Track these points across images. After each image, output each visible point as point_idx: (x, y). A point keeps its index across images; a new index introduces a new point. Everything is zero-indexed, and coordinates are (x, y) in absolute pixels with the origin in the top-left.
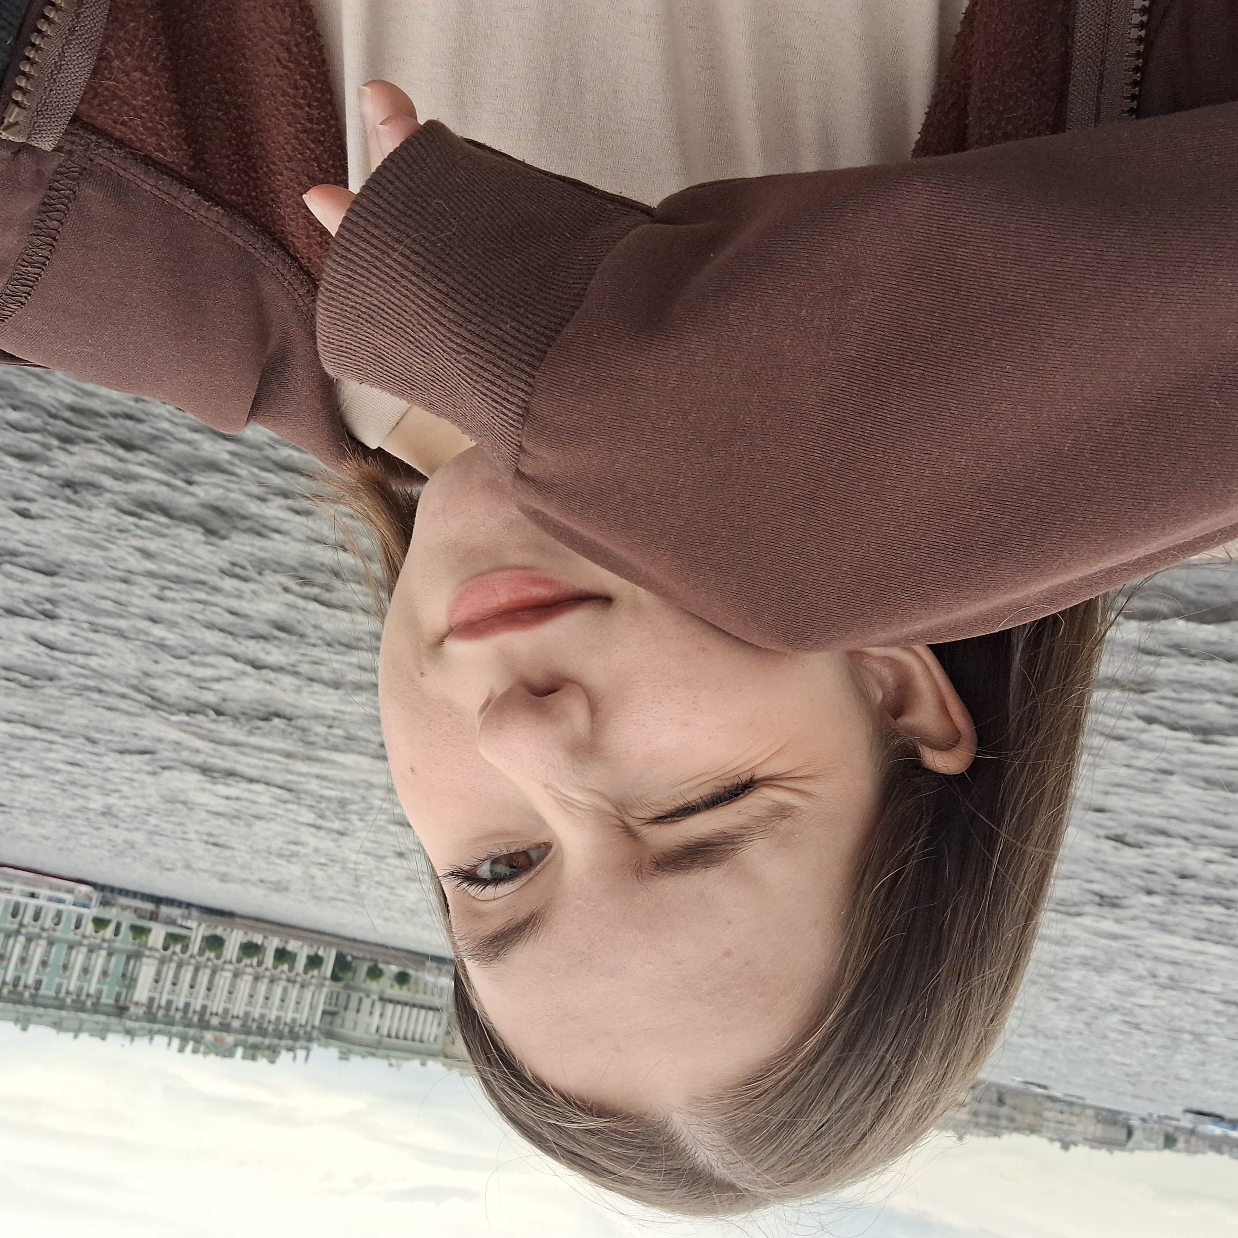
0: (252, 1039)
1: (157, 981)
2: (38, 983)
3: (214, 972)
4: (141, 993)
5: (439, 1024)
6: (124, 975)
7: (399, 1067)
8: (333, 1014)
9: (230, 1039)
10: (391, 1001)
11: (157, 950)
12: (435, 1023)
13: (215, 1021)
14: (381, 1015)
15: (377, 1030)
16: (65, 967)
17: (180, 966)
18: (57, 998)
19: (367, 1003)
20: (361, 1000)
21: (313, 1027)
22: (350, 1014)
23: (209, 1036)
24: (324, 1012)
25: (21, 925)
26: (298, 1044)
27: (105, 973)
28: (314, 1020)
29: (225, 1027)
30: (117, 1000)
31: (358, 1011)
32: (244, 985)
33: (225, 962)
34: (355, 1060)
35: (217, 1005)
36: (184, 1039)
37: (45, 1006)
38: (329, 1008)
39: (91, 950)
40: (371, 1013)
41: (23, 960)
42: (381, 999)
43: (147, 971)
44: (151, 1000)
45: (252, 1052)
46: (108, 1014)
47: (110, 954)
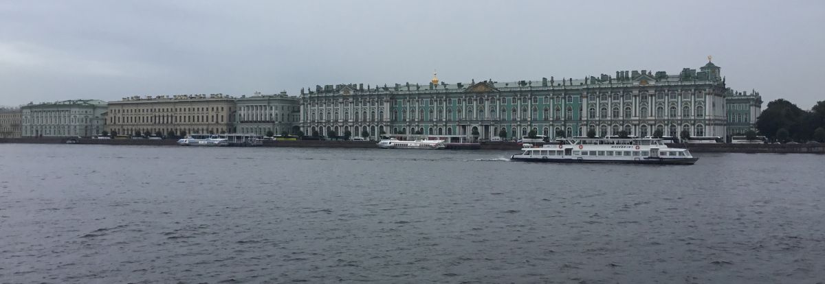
0: (331, 94)
1: (382, 112)
2: (431, 103)
3: (357, 120)
4: (387, 106)
5: (240, 115)
6: (396, 112)
7: (256, 93)
8: (294, 111)
9: (341, 93)
10: (268, 122)
11: (385, 126)
12: (242, 115)
13: (351, 100)
14: (271, 115)
15: (271, 107)
16: (422, 111)
17: (373, 120)
18: (422, 98)
19: (279, 119)
20: (283, 120)
21: (304, 104)
22: (286, 112)
23: (352, 93)
24: (299, 111)
25: (446, 126)
26: (309, 95)
27: (405, 112)
28: (304, 108)
29: (345, 97)
30: (396, 101)
31: (283, 115)
32: (341, 118)
33: (353, 126)
34: (278, 92)
35: (351, 107)
36: (362, 89)
37: (425, 94)
38: (297, 114)
39: (413, 120)
40: (277, 115)
41: (441, 112)
42: (273, 122)
43: (387, 116)
44: (382, 104)
45: (328, 89)
46: (398, 95)
47: (405, 120)
